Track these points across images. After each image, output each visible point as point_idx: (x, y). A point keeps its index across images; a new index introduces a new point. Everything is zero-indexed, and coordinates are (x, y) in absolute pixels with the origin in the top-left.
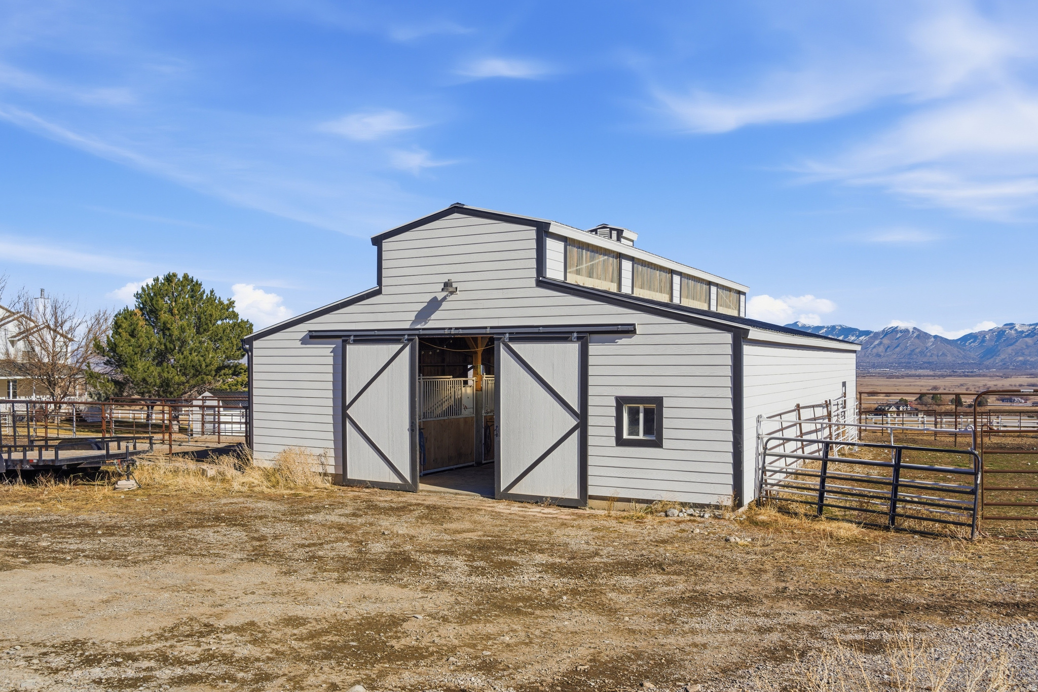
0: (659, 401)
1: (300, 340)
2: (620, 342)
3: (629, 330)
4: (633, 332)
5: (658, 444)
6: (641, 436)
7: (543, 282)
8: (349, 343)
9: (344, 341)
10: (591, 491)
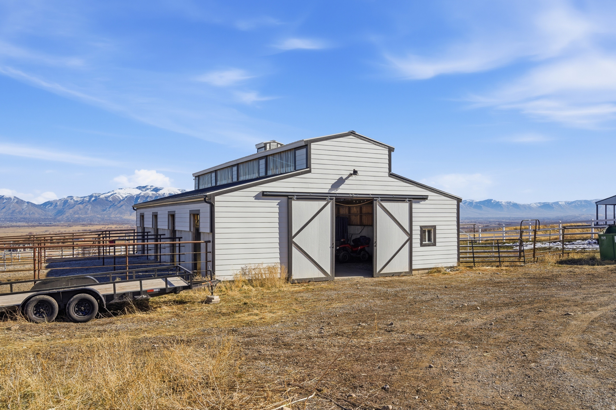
0: (434, 227)
1: (254, 197)
2: (421, 203)
3: (424, 198)
4: (427, 199)
5: (434, 244)
6: (427, 242)
7: (391, 175)
8: (294, 200)
9: (289, 198)
10: (414, 267)
